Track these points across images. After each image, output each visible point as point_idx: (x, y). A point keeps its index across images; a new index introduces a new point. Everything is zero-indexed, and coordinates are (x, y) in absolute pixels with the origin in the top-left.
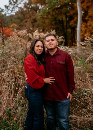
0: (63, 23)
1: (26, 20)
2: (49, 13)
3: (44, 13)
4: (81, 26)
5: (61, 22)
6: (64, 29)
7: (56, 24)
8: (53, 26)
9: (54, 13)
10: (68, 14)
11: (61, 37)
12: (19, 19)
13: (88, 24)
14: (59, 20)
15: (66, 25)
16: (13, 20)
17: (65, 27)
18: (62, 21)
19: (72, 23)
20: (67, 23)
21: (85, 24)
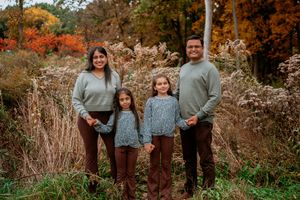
0: (179, 27)
1: (108, 21)
2: (152, 8)
3: (143, 8)
4: (212, 34)
5: (176, 24)
6: (180, 37)
7: (165, 28)
8: (159, 33)
9: (163, 8)
10: (189, 10)
11: (175, 53)
12: (94, 17)
13: (225, 29)
14: (172, 20)
15: (186, 31)
16: (83, 20)
17: (183, 34)
18: (178, 22)
19: (195, 26)
20: (186, 26)
21: (218, 28)
